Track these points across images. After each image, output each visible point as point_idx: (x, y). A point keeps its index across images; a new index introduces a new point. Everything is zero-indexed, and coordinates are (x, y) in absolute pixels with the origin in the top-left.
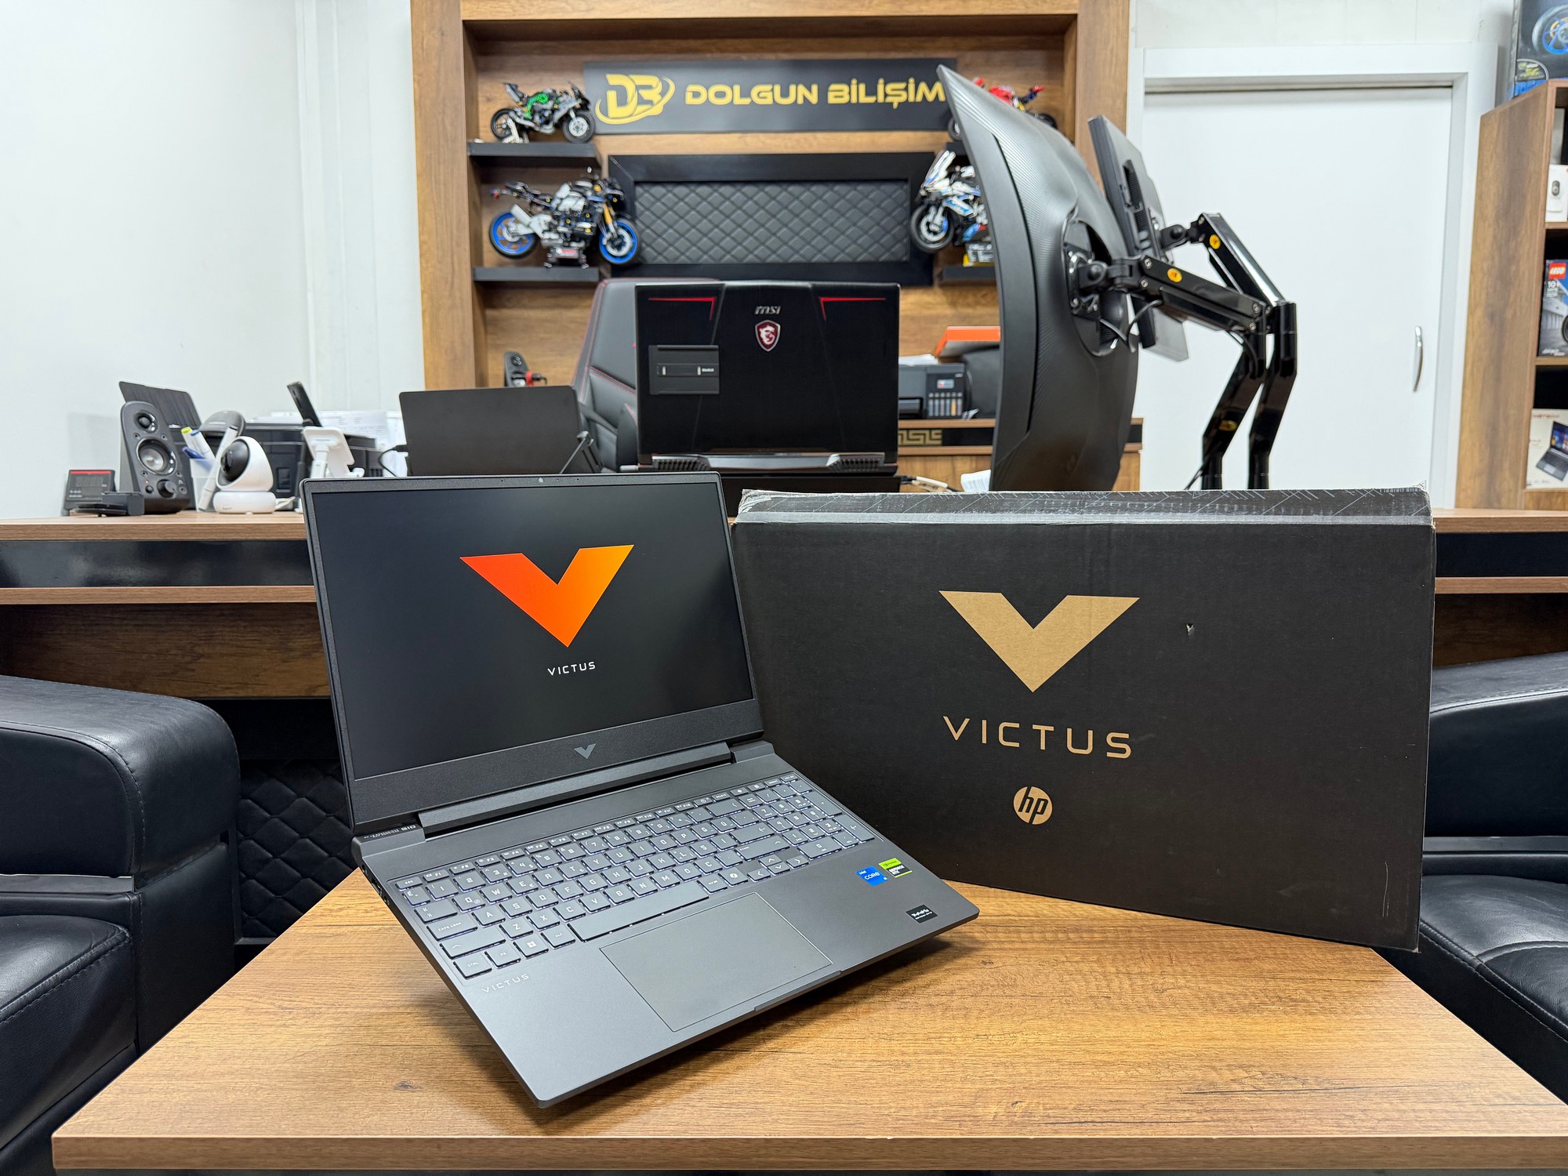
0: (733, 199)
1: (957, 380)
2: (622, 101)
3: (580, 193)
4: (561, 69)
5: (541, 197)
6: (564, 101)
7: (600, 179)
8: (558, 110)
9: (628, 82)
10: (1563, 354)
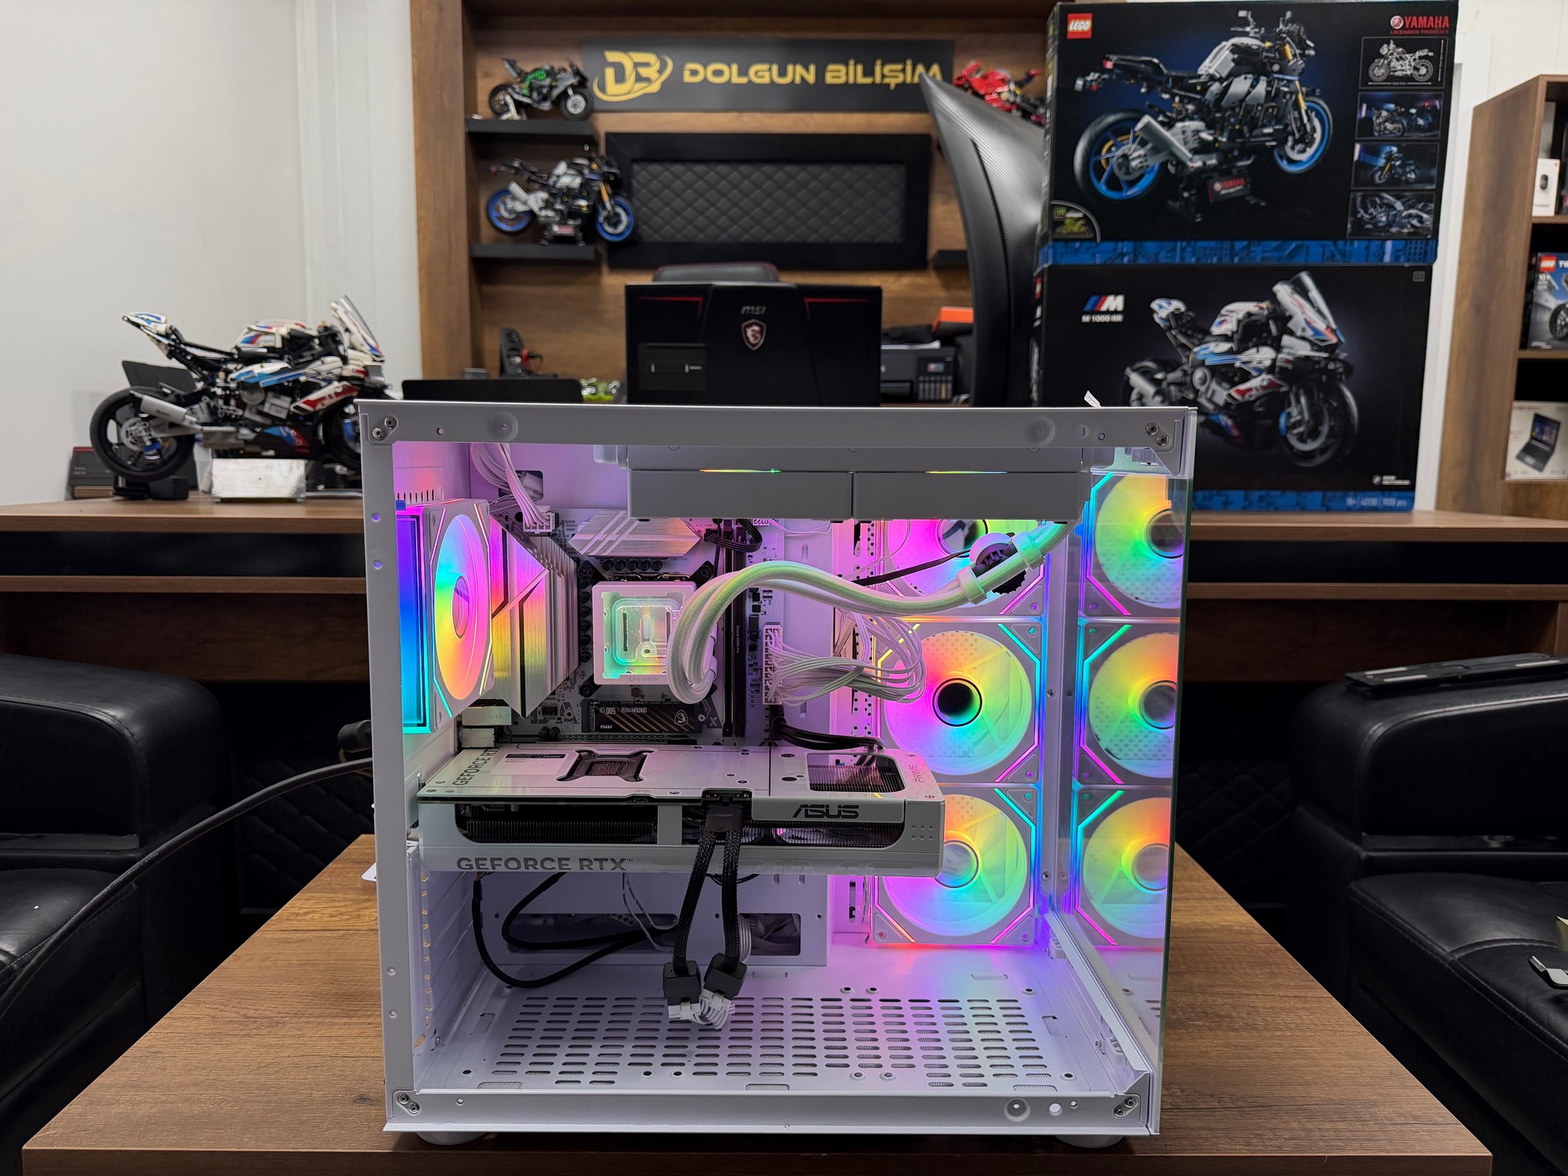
0: (730, 178)
1: (947, 364)
2: (620, 78)
3: (576, 170)
4: (559, 46)
5: (538, 174)
6: (562, 78)
7: (598, 156)
8: (555, 86)
9: (627, 59)
10: (1549, 347)
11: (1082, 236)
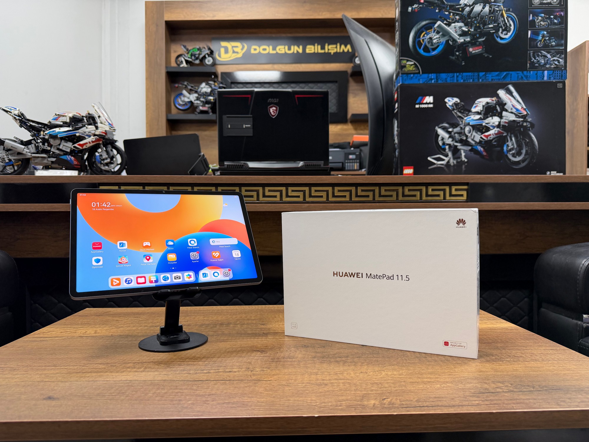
1: (356, 155)
2: (226, 51)
3: (209, 86)
4: (203, 40)
5: (194, 87)
6: (204, 51)
7: (217, 80)
8: (201, 54)
9: (229, 45)
11: (414, 72)
